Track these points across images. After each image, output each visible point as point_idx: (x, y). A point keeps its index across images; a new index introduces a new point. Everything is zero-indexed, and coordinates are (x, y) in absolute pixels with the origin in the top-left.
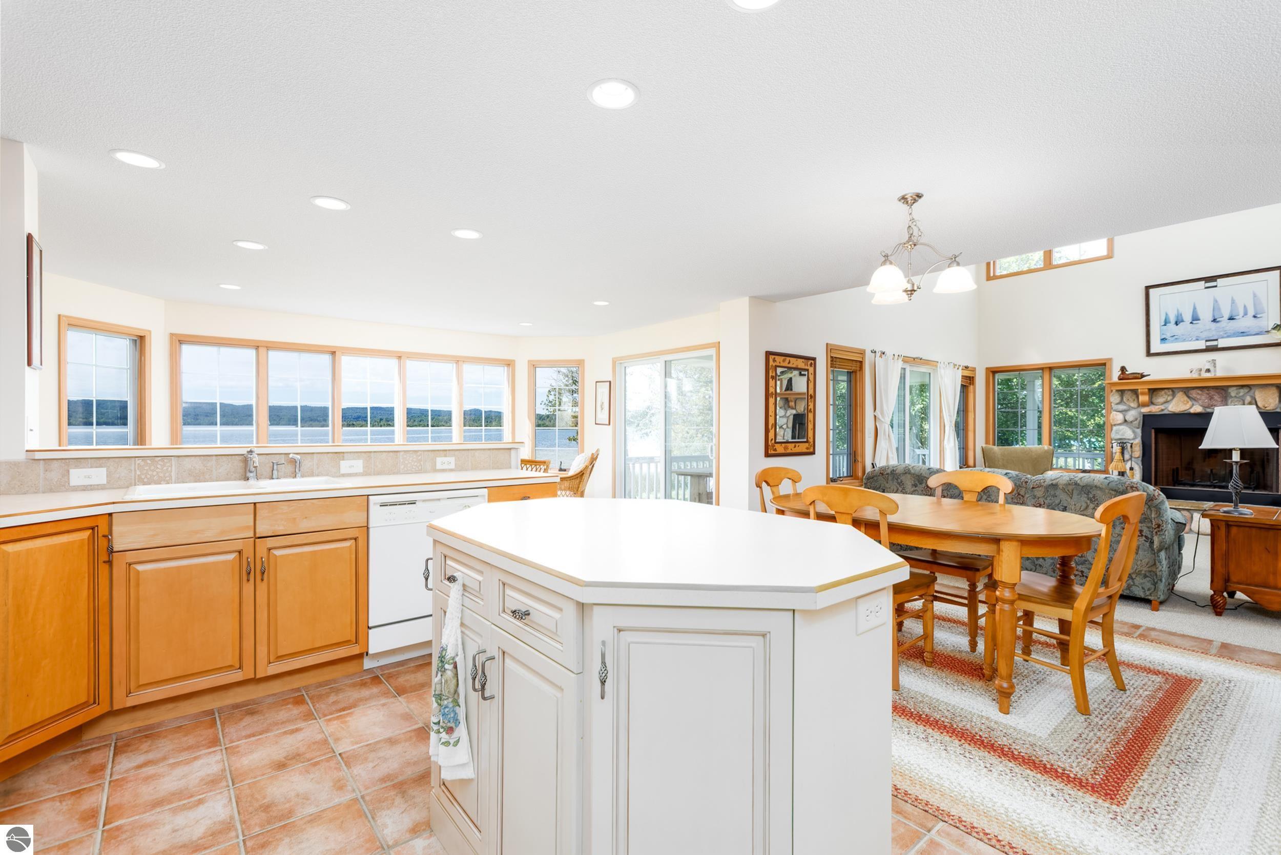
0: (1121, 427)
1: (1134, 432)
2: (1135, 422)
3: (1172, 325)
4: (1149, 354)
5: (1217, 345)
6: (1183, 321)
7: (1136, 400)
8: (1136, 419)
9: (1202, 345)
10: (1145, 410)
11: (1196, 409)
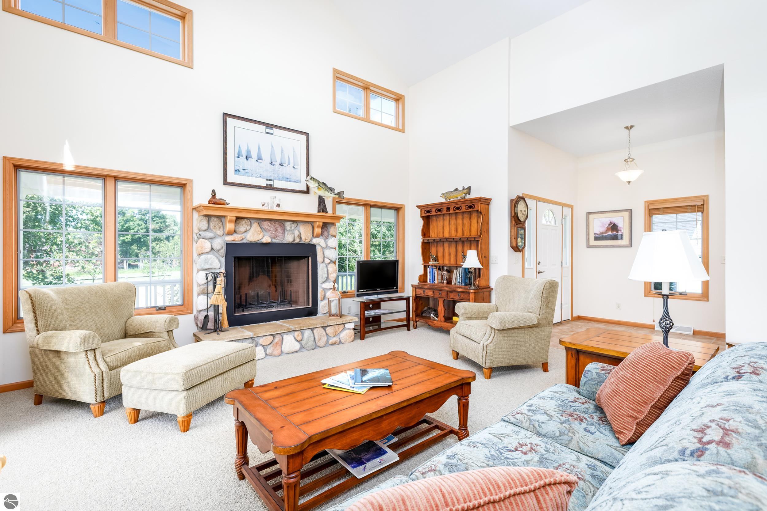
0: (209, 256)
1: (220, 261)
4: (226, 182)
5: (273, 185)
6: (251, 157)
7: (222, 227)
8: (222, 249)
9: (263, 182)
10: (229, 239)
11: (267, 239)
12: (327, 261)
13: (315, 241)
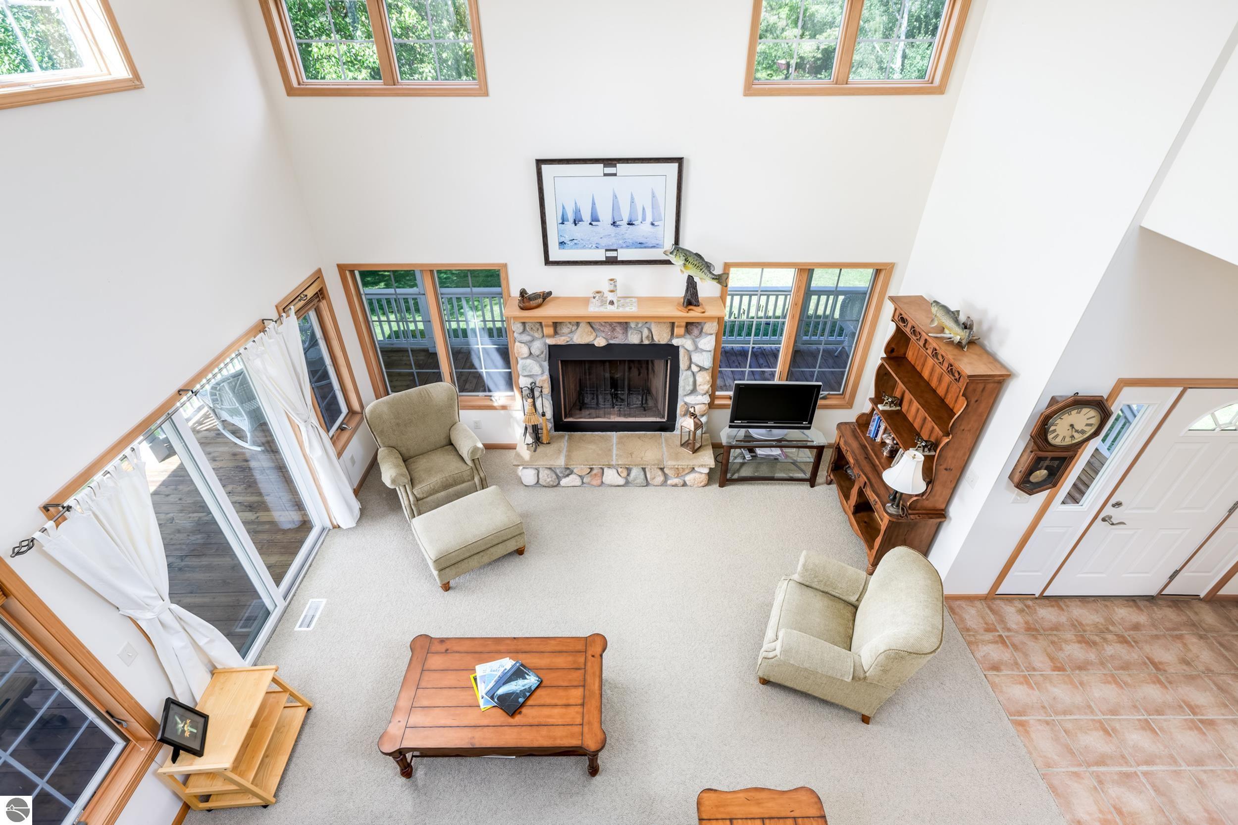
0: (528, 361)
1: (541, 366)
2: (542, 356)
3: (569, 224)
4: (547, 262)
5: (617, 257)
6: (581, 220)
7: (540, 329)
8: (542, 353)
9: (601, 255)
10: (551, 341)
11: (600, 342)
12: (694, 368)
13: (675, 342)
